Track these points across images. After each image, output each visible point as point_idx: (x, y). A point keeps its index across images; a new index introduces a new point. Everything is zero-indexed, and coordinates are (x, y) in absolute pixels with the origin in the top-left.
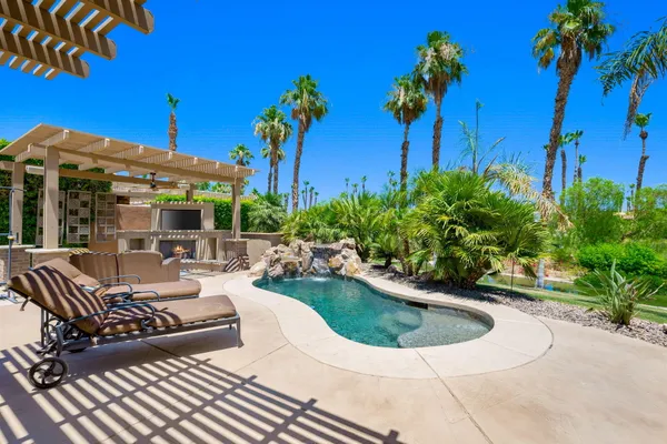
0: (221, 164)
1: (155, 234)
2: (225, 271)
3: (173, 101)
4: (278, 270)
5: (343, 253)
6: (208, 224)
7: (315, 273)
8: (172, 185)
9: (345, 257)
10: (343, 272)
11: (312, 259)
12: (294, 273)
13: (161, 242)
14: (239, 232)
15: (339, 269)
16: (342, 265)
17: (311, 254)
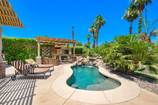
0: (68, 40)
1: (60, 55)
2: (71, 63)
3: (73, 28)
4: (80, 63)
5: (97, 60)
6: (70, 53)
7: (90, 65)
8: (64, 45)
9: (97, 61)
10: (96, 65)
11: (89, 61)
12: (84, 65)
13: (61, 56)
14: (75, 54)
15: (95, 64)
16: (96, 63)
17: (89, 60)
